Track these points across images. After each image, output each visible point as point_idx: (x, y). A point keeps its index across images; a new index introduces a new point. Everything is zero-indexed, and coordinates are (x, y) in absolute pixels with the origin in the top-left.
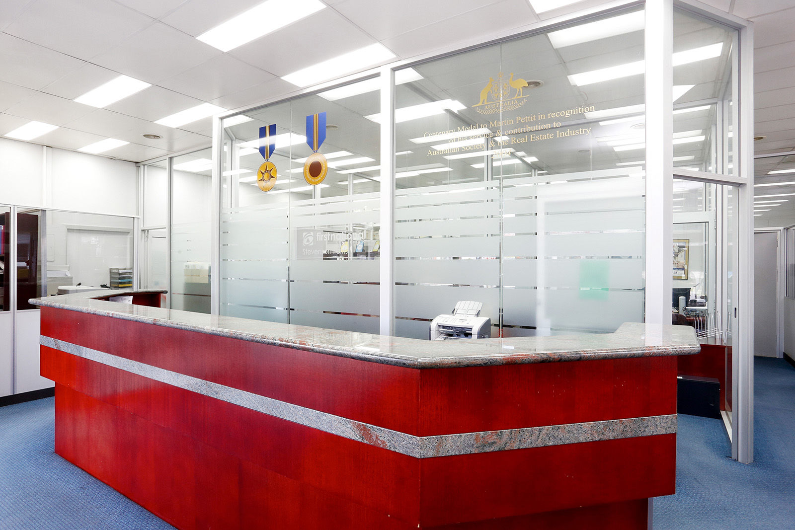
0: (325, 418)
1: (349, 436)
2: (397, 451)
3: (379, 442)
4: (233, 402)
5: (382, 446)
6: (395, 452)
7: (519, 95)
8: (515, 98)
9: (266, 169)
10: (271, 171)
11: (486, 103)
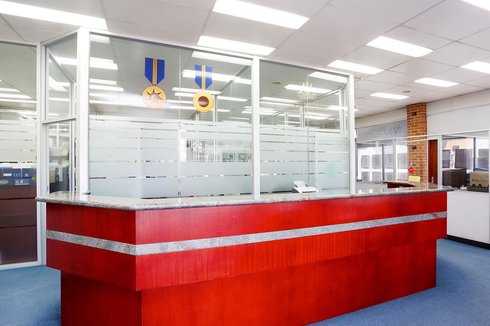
7: (314, 94)
8: (313, 95)
9: (154, 91)
10: (159, 94)
11: (302, 93)
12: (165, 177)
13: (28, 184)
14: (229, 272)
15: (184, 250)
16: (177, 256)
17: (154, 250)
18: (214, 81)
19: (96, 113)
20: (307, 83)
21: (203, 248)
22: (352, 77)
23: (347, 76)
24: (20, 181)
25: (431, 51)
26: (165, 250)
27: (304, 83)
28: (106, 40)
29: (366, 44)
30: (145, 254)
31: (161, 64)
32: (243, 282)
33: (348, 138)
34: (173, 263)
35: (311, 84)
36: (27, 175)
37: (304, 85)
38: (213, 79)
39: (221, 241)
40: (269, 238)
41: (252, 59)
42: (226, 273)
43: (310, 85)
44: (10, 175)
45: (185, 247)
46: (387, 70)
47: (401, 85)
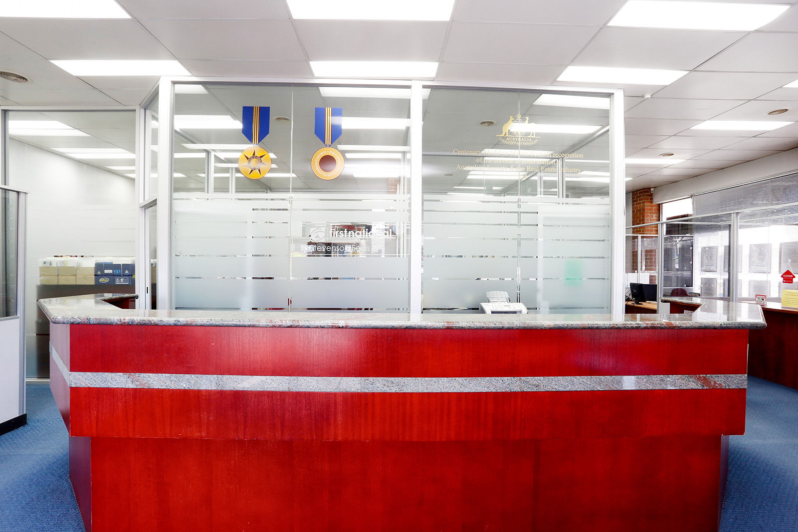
0: (668, 379)
1: (692, 387)
2: (731, 388)
3: (716, 385)
4: (561, 389)
5: (719, 388)
6: (730, 389)
7: (533, 135)
8: (530, 137)
9: (254, 154)
10: (261, 157)
11: (507, 135)
12: (271, 278)
13: (128, 283)
14: (206, 432)
15: (135, 387)
16: (125, 394)
17: (94, 382)
18: (347, 130)
19: (266, 190)
20: (519, 116)
21: (163, 388)
22: (619, 96)
23: (609, 95)
24: (120, 279)
25: (787, 7)
26: (109, 383)
27: (511, 117)
28: (199, 89)
29: (608, 21)
30: (81, 386)
31: (265, 112)
32: (243, 452)
33: (610, 214)
34: (120, 405)
35: (527, 118)
36: (127, 272)
37: (513, 121)
38: (343, 127)
39: (192, 381)
40: (275, 386)
41: (409, 87)
42: (201, 432)
43: (524, 120)
44: (110, 271)
45: (138, 383)
46: (694, 70)
47: (755, 99)
